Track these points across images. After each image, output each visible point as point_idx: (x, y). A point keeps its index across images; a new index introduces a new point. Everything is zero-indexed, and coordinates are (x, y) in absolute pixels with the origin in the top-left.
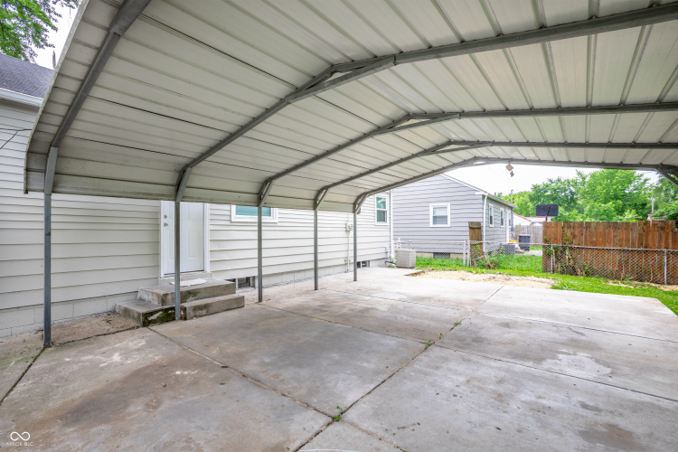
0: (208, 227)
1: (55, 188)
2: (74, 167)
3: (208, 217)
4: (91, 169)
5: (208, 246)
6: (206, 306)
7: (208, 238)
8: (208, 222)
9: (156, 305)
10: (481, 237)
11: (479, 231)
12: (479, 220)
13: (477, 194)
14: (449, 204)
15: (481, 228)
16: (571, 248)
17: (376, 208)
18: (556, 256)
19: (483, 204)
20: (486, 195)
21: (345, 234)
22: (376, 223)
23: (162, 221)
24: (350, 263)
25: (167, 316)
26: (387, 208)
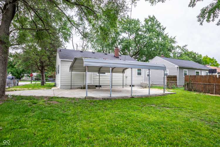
0: (92, 76)
1: (72, 71)
2: (74, 68)
3: (92, 74)
4: (75, 69)
5: (92, 79)
6: (89, 88)
7: (92, 78)
8: (92, 75)
9: (83, 86)
10: (176, 80)
11: (175, 78)
12: (176, 75)
13: (176, 66)
14: (168, 70)
15: (176, 77)
16: (191, 83)
17: (137, 72)
18: (187, 85)
19: (178, 70)
20: (178, 67)
21: (126, 78)
22: (137, 76)
23: (85, 75)
24: (127, 85)
25: (84, 88)
26: (142, 72)
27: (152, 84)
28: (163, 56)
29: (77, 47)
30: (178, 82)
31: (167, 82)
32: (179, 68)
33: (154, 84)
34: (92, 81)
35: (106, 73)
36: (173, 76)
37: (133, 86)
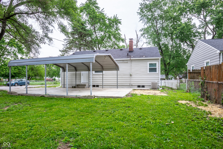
16: (206, 82)
18: (202, 87)
20: (220, 52)
21: (130, 76)
22: (148, 72)
23: (82, 74)
24: (132, 85)
25: (75, 87)
26: (157, 67)
35: (104, 72)
37: (143, 86)
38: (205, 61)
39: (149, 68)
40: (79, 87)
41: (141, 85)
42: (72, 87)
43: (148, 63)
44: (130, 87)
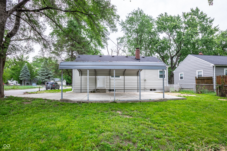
0: (105, 80)
1: (82, 75)
3: (105, 78)
10: (212, 83)
11: (210, 80)
12: (212, 76)
13: (211, 65)
14: (202, 70)
15: (212, 79)
16: (225, 86)
17: (159, 74)
18: (220, 90)
19: (214, 69)
20: (214, 65)
21: (144, 81)
22: (159, 78)
23: (97, 79)
24: (146, 89)
25: (94, 92)
26: (165, 74)
27: (180, 88)
28: (201, 53)
29: (112, 52)
30: (214, 86)
31: (196, 85)
32: (216, 66)
33: (182, 88)
34: (105, 85)
35: (120, 77)
36: (206, 77)
37: (155, 90)
38: (197, 71)
39: (160, 75)
40: (99, 92)
41: (153, 88)
42: (91, 91)
43: (159, 70)
44: (144, 90)
